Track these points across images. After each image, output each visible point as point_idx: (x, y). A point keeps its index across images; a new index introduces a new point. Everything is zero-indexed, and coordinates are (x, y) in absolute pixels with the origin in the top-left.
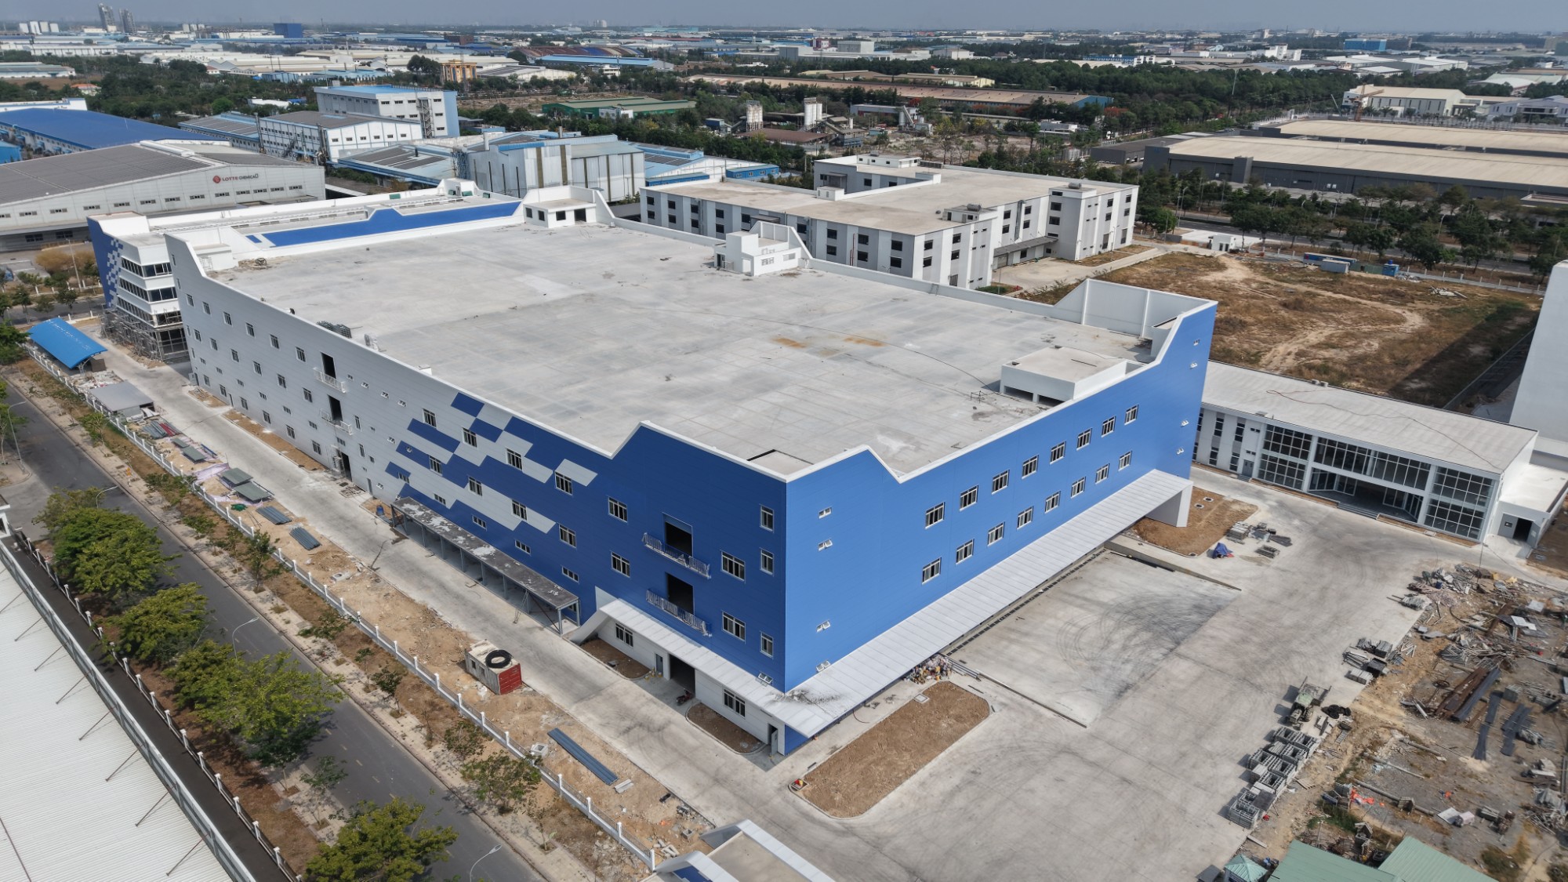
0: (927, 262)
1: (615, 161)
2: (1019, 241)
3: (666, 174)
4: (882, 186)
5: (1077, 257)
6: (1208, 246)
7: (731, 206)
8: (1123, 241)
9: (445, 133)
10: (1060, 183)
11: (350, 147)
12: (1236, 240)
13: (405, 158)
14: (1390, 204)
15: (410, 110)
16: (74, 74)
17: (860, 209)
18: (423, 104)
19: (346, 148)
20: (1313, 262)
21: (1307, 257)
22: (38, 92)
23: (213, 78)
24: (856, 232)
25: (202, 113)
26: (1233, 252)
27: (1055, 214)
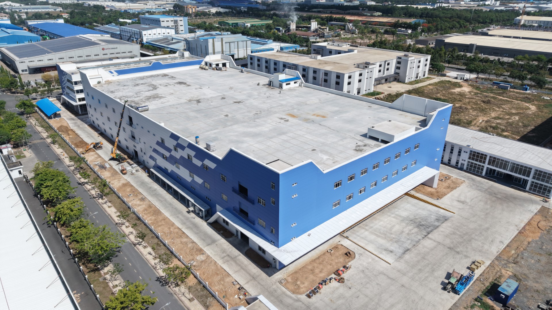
0: (349, 83)
1: (240, 44)
2: (385, 75)
3: (259, 48)
4: (336, 54)
5: (406, 81)
6: (456, 78)
7: (279, 61)
8: (424, 75)
9: (183, 32)
10: (401, 54)
11: (150, 37)
12: (468, 76)
13: (169, 41)
14: (528, 63)
15: (171, 24)
16: (62, 10)
17: (326, 63)
18: (176, 22)
19: (149, 37)
20: (497, 85)
21: (494, 83)
22: (49, 16)
23: (107, 11)
24: (324, 72)
25: (102, 24)
26: (465, 80)
27: (398, 65)
